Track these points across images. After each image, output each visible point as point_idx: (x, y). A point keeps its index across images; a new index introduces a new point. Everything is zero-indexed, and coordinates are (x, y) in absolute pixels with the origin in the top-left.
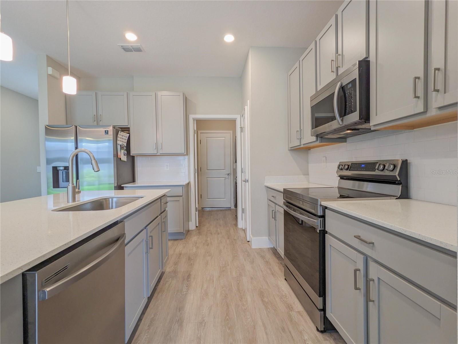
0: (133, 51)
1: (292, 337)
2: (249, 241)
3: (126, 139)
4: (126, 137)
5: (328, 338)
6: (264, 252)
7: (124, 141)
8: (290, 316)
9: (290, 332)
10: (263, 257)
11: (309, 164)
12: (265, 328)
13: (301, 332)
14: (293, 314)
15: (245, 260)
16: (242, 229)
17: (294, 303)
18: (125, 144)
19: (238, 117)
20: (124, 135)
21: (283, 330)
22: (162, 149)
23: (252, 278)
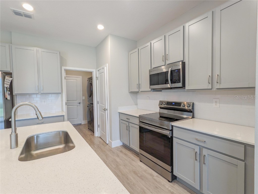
0: (23, 16)
1: (162, 189)
2: (108, 144)
3: (9, 82)
4: (10, 80)
5: (174, 184)
6: (120, 148)
7: (8, 83)
8: (155, 180)
9: (160, 187)
10: (121, 152)
11: (138, 100)
12: (149, 190)
13: (164, 186)
14: (155, 178)
15: (114, 156)
16: (98, 137)
17: (152, 172)
18: (9, 86)
19: (94, 71)
20: (8, 79)
21: (156, 187)
22: (43, 90)
23: (124, 166)
